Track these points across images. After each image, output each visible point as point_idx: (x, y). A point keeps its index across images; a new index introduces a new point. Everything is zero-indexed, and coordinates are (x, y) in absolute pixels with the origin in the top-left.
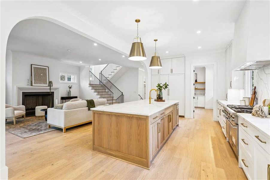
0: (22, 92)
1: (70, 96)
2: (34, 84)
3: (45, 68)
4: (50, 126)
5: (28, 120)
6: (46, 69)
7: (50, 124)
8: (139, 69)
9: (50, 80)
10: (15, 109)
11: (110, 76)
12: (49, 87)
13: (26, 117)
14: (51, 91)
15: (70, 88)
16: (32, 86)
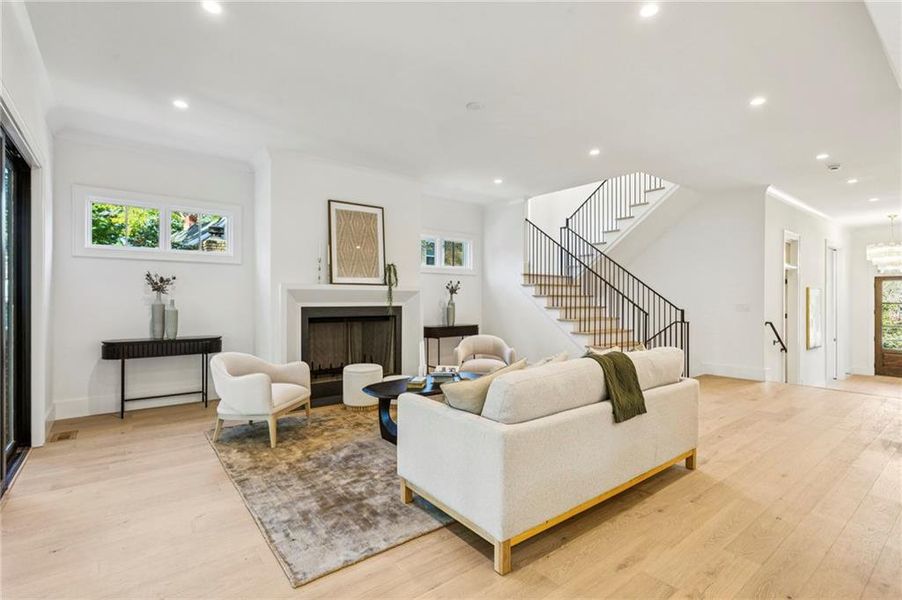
0: (302, 308)
1: (451, 324)
2: (339, 276)
3: (372, 214)
4: (409, 491)
5: (320, 422)
6: (376, 215)
7: (411, 484)
8: (771, 190)
9: (389, 262)
10: (275, 378)
11: (611, 239)
12: (386, 288)
13: (312, 407)
14: (394, 304)
15: (453, 291)
16: (331, 282)
